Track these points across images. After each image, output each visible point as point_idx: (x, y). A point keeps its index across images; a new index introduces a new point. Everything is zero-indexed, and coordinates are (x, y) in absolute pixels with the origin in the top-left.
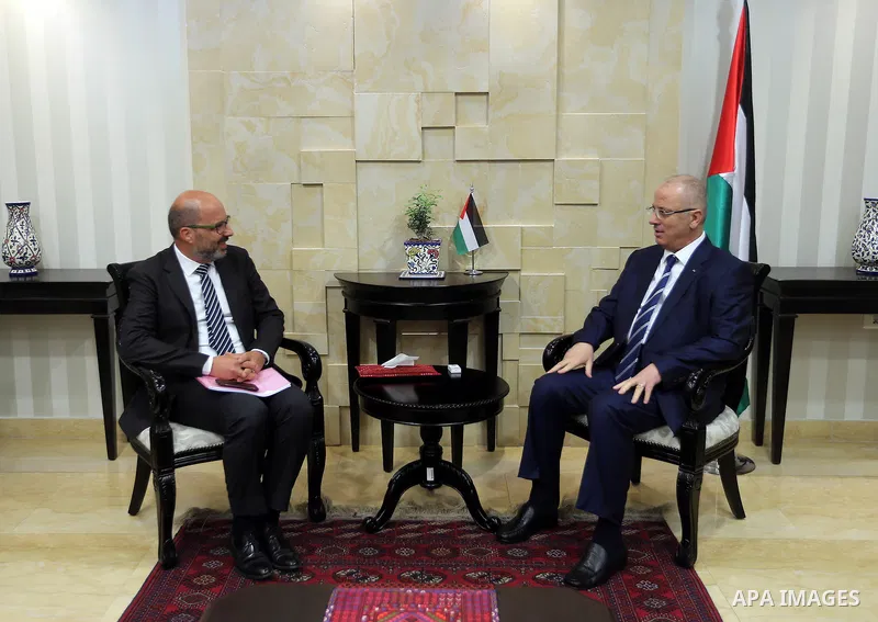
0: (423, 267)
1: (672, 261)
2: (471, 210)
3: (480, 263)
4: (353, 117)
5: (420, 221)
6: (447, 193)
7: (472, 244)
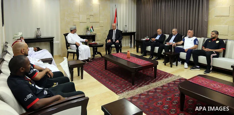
0: (89, 33)
2: (92, 27)
3: (93, 33)
4: (79, 17)
5: (88, 29)
6: (90, 26)
7: (92, 31)
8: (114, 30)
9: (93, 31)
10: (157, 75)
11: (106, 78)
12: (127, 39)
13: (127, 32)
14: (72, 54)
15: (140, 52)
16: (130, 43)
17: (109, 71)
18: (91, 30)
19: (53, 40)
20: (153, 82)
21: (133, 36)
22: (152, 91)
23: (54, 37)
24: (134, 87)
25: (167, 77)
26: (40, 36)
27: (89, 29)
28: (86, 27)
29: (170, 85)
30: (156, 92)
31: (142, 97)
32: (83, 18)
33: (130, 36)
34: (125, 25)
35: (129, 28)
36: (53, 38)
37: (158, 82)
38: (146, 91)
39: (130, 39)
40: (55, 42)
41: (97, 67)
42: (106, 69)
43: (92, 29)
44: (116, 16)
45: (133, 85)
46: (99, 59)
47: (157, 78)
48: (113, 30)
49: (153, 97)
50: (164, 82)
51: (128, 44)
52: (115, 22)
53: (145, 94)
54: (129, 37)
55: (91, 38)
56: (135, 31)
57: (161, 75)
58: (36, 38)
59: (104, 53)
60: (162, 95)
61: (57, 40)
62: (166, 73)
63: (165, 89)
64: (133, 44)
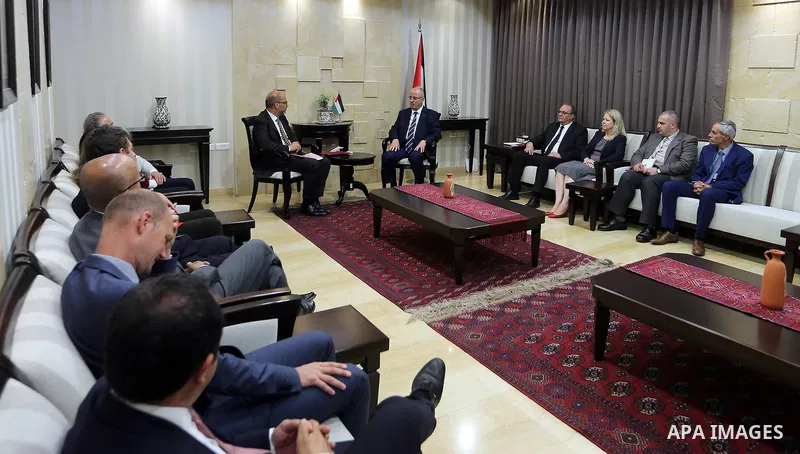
0: (327, 119)
1: (416, 113)
2: (339, 98)
3: (341, 119)
4: (296, 65)
5: (324, 104)
6: (331, 93)
7: (340, 111)
8: (413, 111)
9: (343, 110)
10: (540, 258)
11: (373, 262)
12: (459, 142)
13: (460, 117)
14: (271, 186)
15: (497, 187)
16: (466, 155)
17: (388, 241)
18: (334, 106)
19: (208, 139)
20: (523, 279)
21: (477, 132)
22: (517, 304)
23: (211, 130)
24: (462, 291)
25: (575, 264)
26: (166, 124)
27: (330, 105)
28: (319, 98)
29: (579, 288)
30: (530, 306)
31: (481, 318)
32: (308, 65)
33: (467, 132)
34: (450, 93)
35: (464, 106)
36: (206, 132)
37: (540, 280)
38: (498, 302)
39: (466, 142)
40: (215, 144)
41: (350, 229)
42: (377, 234)
43: (337, 104)
44: (421, 61)
45: (459, 283)
46: (360, 204)
47: (539, 267)
48: (409, 110)
49: (517, 320)
50: (559, 278)
51: (462, 158)
52: (416, 83)
53: (491, 311)
54: (464, 134)
55: (335, 135)
56: (486, 117)
57: (555, 258)
58: (152, 130)
59: (375, 185)
60: (546, 316)
61: (223, 139)
62: (573, 253)
63: (560, 298)
64: (476, 161)
